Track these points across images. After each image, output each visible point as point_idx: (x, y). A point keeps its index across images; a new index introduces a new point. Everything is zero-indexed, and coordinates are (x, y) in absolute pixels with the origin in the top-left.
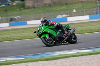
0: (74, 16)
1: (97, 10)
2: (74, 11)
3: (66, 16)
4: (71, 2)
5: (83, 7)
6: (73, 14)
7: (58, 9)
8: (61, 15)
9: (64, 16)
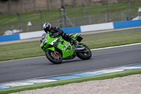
0: (30, 31)
1: (61, 21)
2: (30, 24)
3: (18, 31)
4: (24, 12)
5: (41, 18)
6: (28, 29)
7: (6, 22)
8: (11, 30)
9: (15, 31)
